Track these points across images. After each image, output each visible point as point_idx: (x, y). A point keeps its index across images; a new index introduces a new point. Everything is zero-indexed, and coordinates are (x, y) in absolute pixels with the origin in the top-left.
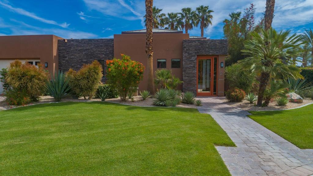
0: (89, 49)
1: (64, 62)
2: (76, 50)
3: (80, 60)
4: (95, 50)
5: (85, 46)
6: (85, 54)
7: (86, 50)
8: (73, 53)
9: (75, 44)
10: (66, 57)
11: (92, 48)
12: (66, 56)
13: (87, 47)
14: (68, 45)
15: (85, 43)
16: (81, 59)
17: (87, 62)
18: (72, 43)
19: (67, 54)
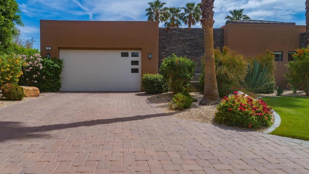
0: (194, 39)
1: (164, 53)
2: (179, 40)
3: (182, 51)
4: (200, 40)
5: (188, 36)
6: (189, 44)
7: (191, 40)
8: (174, 44)
9: (178, 34)
10: (166, 48)
11: (197, 38)
12: (166, 46)
13: (191, 36)
14: (169, 34)
15: (188, 32)
16: (184, 51)
17: (190, 53)
18: (174, 32)
19: (168, 44)
